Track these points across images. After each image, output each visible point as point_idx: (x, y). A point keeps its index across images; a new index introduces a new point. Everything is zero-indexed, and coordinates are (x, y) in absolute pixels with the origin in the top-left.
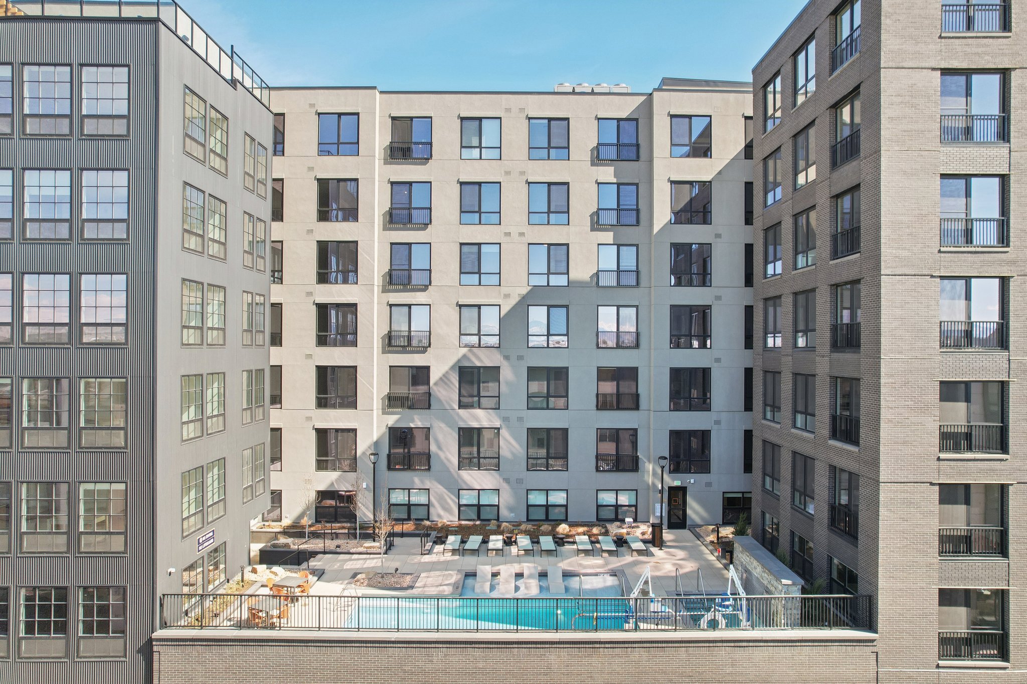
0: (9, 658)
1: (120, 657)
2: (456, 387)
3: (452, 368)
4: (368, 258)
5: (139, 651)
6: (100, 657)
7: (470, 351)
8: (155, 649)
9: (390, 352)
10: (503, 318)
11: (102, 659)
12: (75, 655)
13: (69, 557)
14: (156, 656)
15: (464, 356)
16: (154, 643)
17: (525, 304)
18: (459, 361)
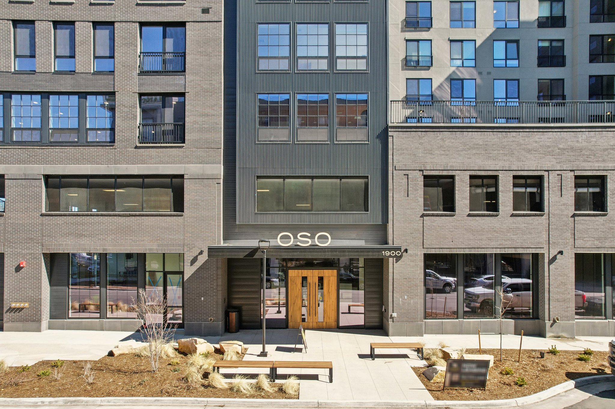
0: (290, 141)
1: (364, 141)
2: (448, 92)
3: (447, 79)
4: (395, 7)
5: (378, 137)
6: (352, 141)
7: (457, 69)
8: (390, 134)
9: (406, 70)
10: (477, 48)
11: (353, 142)
12: (335, 139)
13: (329, 73)
14: (390, 139)
15: (454, 72)
16: (390, 130)
17: (492, 39)
18: (450, 75)
